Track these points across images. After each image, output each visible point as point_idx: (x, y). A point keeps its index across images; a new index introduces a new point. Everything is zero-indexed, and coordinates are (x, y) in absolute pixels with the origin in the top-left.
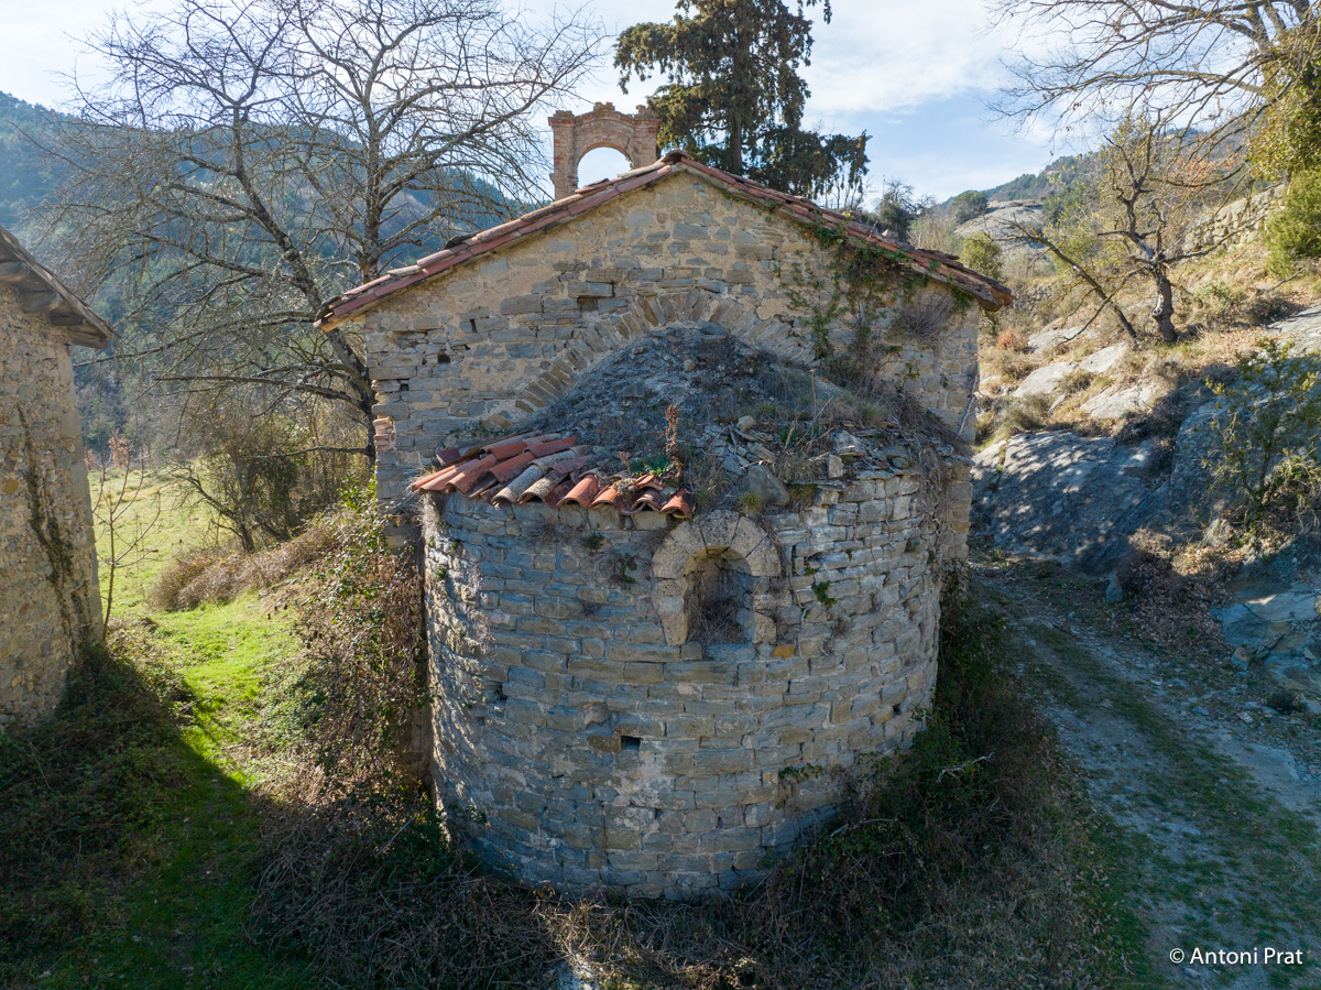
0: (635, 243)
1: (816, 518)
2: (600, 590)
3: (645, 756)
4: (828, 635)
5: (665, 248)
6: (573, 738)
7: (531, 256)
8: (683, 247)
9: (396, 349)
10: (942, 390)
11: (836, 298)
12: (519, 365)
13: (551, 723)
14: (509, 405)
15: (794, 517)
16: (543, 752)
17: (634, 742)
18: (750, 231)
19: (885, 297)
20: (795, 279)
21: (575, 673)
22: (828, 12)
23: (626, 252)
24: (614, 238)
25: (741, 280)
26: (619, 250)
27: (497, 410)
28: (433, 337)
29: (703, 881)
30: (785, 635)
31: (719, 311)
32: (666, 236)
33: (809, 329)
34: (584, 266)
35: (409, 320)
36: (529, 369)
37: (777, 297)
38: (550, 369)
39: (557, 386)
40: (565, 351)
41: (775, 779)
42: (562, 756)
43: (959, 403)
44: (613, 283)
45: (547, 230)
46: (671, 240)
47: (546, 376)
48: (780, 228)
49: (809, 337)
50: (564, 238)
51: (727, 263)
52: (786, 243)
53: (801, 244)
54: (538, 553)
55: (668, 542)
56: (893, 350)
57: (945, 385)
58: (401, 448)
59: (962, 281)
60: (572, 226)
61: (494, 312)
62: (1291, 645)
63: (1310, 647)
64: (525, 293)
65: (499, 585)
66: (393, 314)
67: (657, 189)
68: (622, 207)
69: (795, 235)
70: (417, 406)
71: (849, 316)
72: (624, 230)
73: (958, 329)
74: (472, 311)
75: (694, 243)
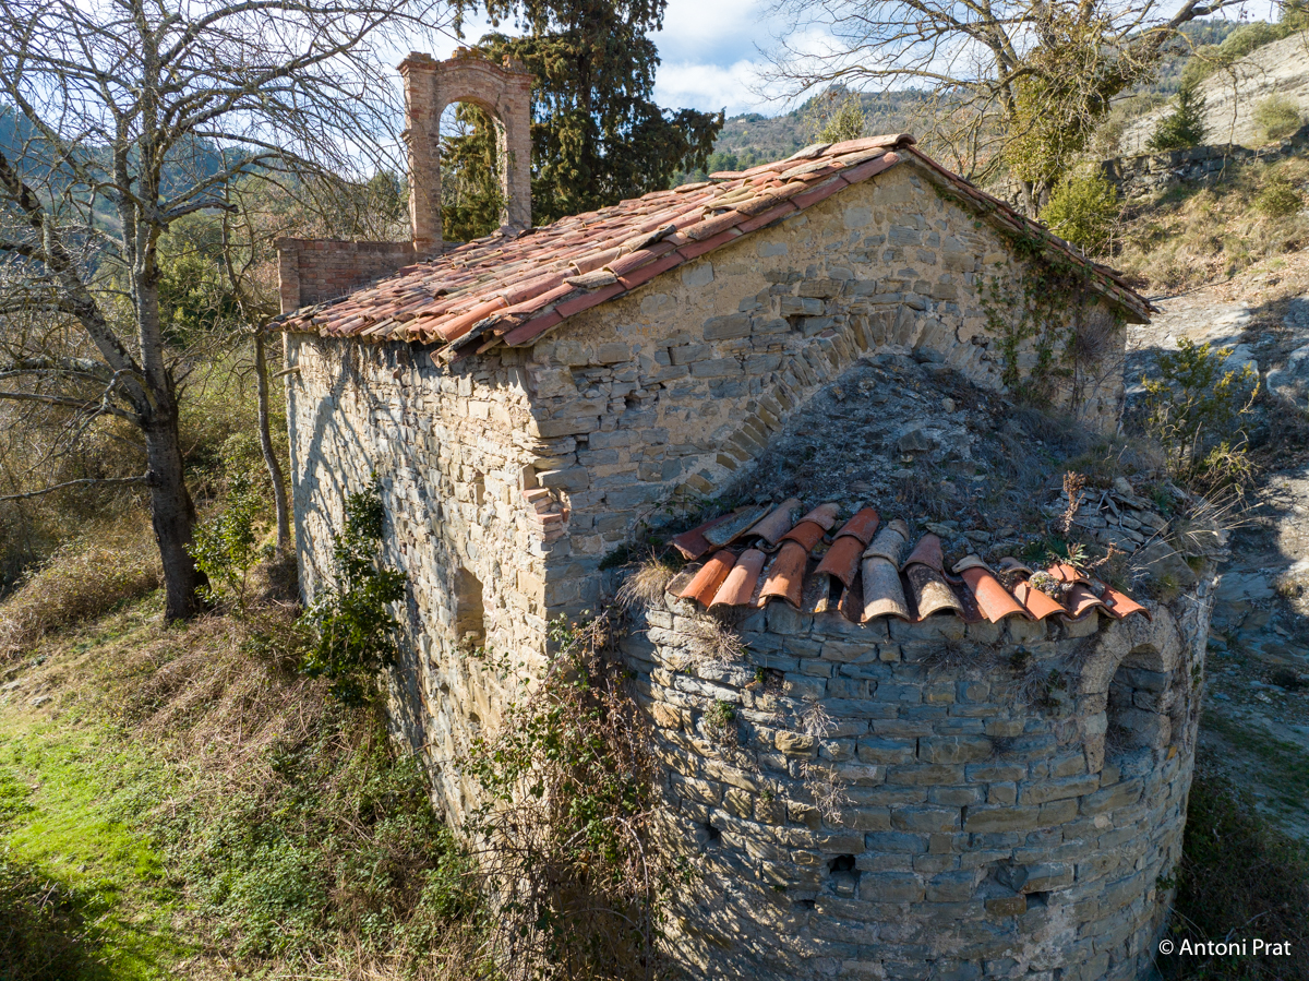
0: (852, 248)
2: (1014, 721)
3: (1054, 911)
5: (880, 254)
7: (740, 261)
8: (895, 254)
9: (574, 392)
10: (1098, 414)
12: (723, 406)
13: (932, 895)
14: (708, 462)
17: (1039, 897)
18: (958, 237)
19: (1062, 316)
20: (993, 295)
23: (842, 259)
24: (831, 241)
25: (946, 296)
26: (835, 256)
27: (695, 469)
28: (621, 373)
30: (1174, 733)
31: (925, 333)
32: (882, 241)
34: (798, 276)
35: (588, 350)
36: (734, 412)
37: (976, 315)
38: (757, 410)
39: (763, 433)
40: (771, 386)
41: (1153, 896)
44: (825, 299)
46: (886, 245)
47: (752, 420)
48: (985, 236)
50: (778, 239)
51: (934, 274)
52: (987, 255)
53: (1000, 255)
55: (1099, 648)
57: (1100, 409)
58: (577, 531)
59: (1128, 300)
60: (787, 224)
64: (733, 311)
66: (572, 342)
67: (878, 182)
68: (841, 201)
69: (996, 244)
70: (599, 470)
71: (1032, 338)
72: (843, 230)
74: (670, 336)
75: (908, 250)
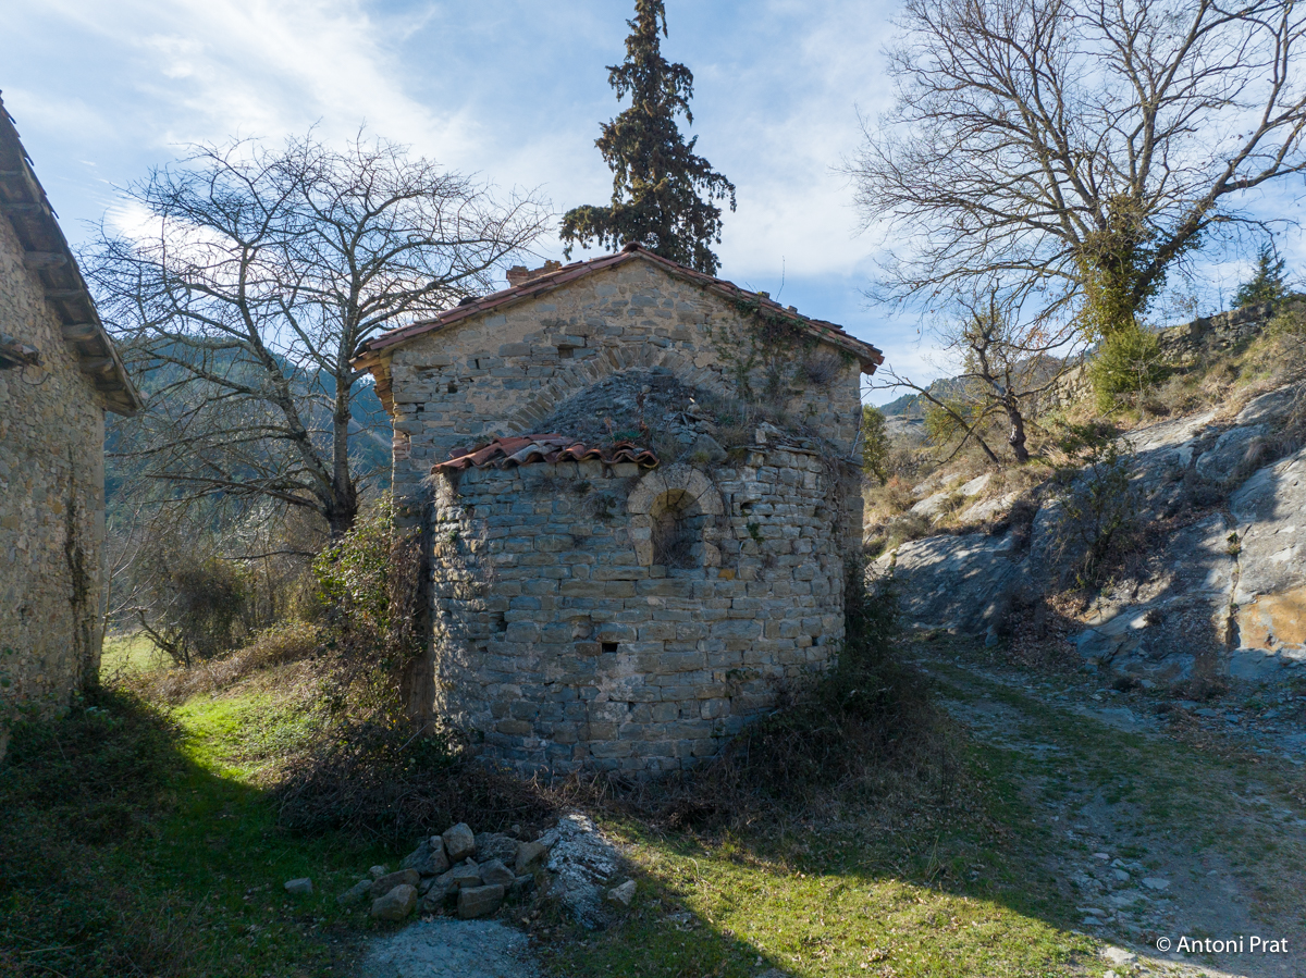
0: (602, 307)
1: (748, 476)
2: (586, 526)
3: (621, 656)
4: (760, 566)
5: (625, 312)
6: (563, 648)
7: (524, 314)
8: (638, 312)
9: (416, 380)
10: (836, 425)
11: (753, 353)
12: (512, 395)
13: (545, 638)
14: (502, 426)
15: (731, 471)
16: (538, 664)
17: (611, 647)
18: (688, 302)
19: (790, 354)
20: (722, 338)
21: (565, 593)
22: (733, 203)
23: (595, 314)
24: (586, 303)
25: (682, 338)
26: (591, 312)
27: (492, 429)
28: (446, 371)
29: (669, 763)
30: (728, 562)
31: (665, 361)
32: (626, 304)
33: (734, 376)
34: (564, 323)
35: (427, 358)
36: (520, 398)
37: (709, 351)
38: (536, 398)
39: (541, 413)
40: (547, 386)
41: (724, 679)
42: (554, 664)
43: (849, 434)
44: (585, 337)
45: (536, 295)
46: (630, 306)
47: (532, 404)
48: (711, 301)
49: (734, 382)
50: (549, 302)
51: (671, 325)
52: (715, 313)
53: (726, 313)
54: (538, 502)
55: (640, 486)
56: (798, 393)
57: (838, 421)
58: (415, 455)
59: (845, 343)
60: (555, 294)
61: (494, 354)
62: (1128, 648)
63: (1142, 647)
64: (518, 341)
65: (504, 531)
66: (416, 353)
67: (619, 270)
68: (593, 281)
69: (721, 306)
70: (429, 424)
71: (762, 368)
72: (595, 298)
73: (845, 380)
74: (476, 353)
75: (646, 309)
